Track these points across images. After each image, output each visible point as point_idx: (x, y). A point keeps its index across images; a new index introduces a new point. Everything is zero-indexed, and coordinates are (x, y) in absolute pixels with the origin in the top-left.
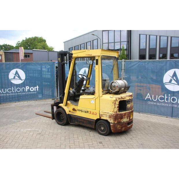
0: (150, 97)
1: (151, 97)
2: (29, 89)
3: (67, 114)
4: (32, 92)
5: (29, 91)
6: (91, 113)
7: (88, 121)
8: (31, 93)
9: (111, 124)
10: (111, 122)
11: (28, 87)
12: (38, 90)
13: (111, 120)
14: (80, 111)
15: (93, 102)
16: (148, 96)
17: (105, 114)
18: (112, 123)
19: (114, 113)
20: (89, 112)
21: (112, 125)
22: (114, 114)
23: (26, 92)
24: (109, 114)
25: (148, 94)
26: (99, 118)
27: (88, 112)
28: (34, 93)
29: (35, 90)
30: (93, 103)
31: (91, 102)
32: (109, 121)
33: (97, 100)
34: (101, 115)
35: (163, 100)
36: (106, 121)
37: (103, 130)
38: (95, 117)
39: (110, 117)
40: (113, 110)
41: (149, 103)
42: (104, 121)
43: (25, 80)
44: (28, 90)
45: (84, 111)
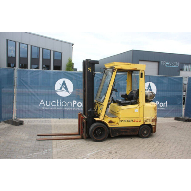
6: (135, 121)
7: (132, 129)
9: (153, 127)
10: (153, 125)
13: (153, 123)
15: (137, 110)
17: (148, 119)
18: (154, 126)
19: (155, 117)
20: (133, 121)
24: (152, 119)
26: (143, 124)
27: (132, 121)
31: (135, 111)
32: (152, 124)
33: (141, 109)
34: (145, 120)
36: (149, 125)
37: (146, 133)
38: (139, 124)
39: (152, 121)
40: (154, 115)
42: (147, 126)
45: (128, 121)
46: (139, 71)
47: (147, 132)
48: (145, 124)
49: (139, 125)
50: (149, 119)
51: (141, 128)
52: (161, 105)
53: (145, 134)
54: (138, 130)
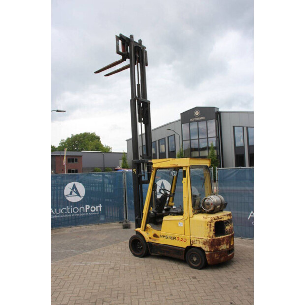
2: (90, 209)
3: (147, 241)
4: (94, 212)
5: (89, 211)
6: (179, 240)
8: (92, 214)
9: (207, 253)
10: (206, 250)
11: (89, 206)
12: (101, 210)
13: (205, 247)
14: (164, 237)
15: (181, 224)
17: (197, 239)
18: (207, 251)
19: (209, 238)
20: (176, 238)
21: (208, 255)
22: (209, 240)
23: (85, 212)
24: (203, 240)
26: (190, 245)
27: (174, 238)
28: (95, 214)
29: (97, 210)
30: (182, 226)
31: (179, 225)
32: (203, 249)
33: (187, 222)
34: (193, 241)
36: (200, 249)
37: (196, 261)
38: (184, 245)
39: (204, 243)
40: (208, 235)
43: (84, 197)
44: (87, 210)
45: (170, 238)
46: (181, 168)
47: (197, 258)
48: (193, 246)
49: (185, 247)
50: (199, 239)
53: (195, 263)
54: (184, 253)
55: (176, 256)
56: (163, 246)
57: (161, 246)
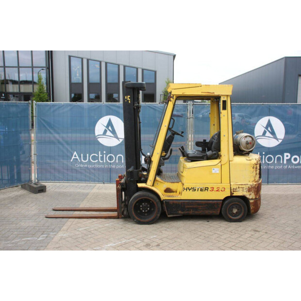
0: (77, 157)
1: (80, 157)
3: (162, 199)
6: (213, 190)
7: (208, 204)
9: (251, 201)
10: (250, 197)
13: (250, 195)
14: (190, 190)
15: (217, 170)
16: (75, 156)
17: (240, 186)
18: (252, 199)
19: (255, 183)
20: (210, 189)
21: (253, 203)
22: (255, 185)
24: (247, 186)
25: (75, 153)
26: (230, 195)
27: (207, 189)
30: (218, 172)
31: (213, 171)
32: (248, 196)
33: (225, 168)
34: (234, 189)
35: (97, 161)
36: (243, 198)
37: (237, 213)
38: (221, 196)
39: (249, 190)
41: (77, 165)
42: (238, 199)
45: (199, 189)
47: (238, 210)
48: (234, 195)
49: (222, 198)
50: (243, 186)
51: (226, 202)
52: (295, 159)
53: (236, 215)
54: (220, 206)
55: (207, 212)
56: (187, 203)
57: (184, 203)
